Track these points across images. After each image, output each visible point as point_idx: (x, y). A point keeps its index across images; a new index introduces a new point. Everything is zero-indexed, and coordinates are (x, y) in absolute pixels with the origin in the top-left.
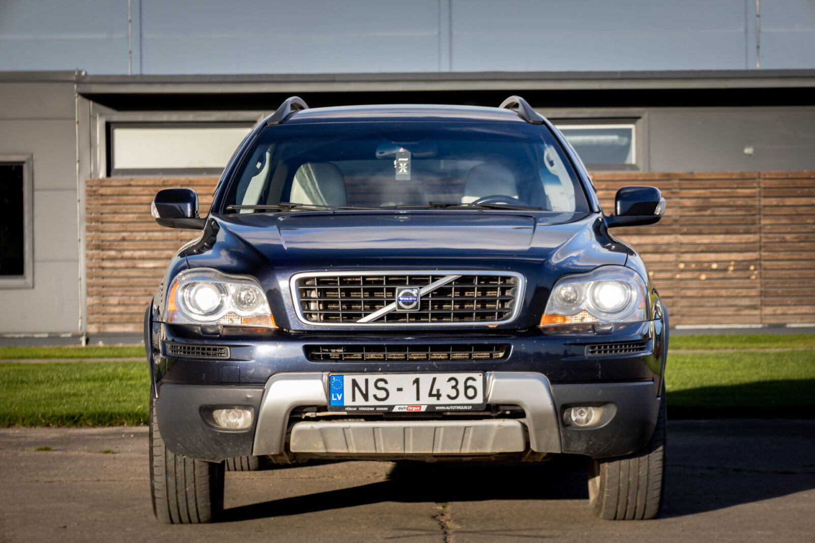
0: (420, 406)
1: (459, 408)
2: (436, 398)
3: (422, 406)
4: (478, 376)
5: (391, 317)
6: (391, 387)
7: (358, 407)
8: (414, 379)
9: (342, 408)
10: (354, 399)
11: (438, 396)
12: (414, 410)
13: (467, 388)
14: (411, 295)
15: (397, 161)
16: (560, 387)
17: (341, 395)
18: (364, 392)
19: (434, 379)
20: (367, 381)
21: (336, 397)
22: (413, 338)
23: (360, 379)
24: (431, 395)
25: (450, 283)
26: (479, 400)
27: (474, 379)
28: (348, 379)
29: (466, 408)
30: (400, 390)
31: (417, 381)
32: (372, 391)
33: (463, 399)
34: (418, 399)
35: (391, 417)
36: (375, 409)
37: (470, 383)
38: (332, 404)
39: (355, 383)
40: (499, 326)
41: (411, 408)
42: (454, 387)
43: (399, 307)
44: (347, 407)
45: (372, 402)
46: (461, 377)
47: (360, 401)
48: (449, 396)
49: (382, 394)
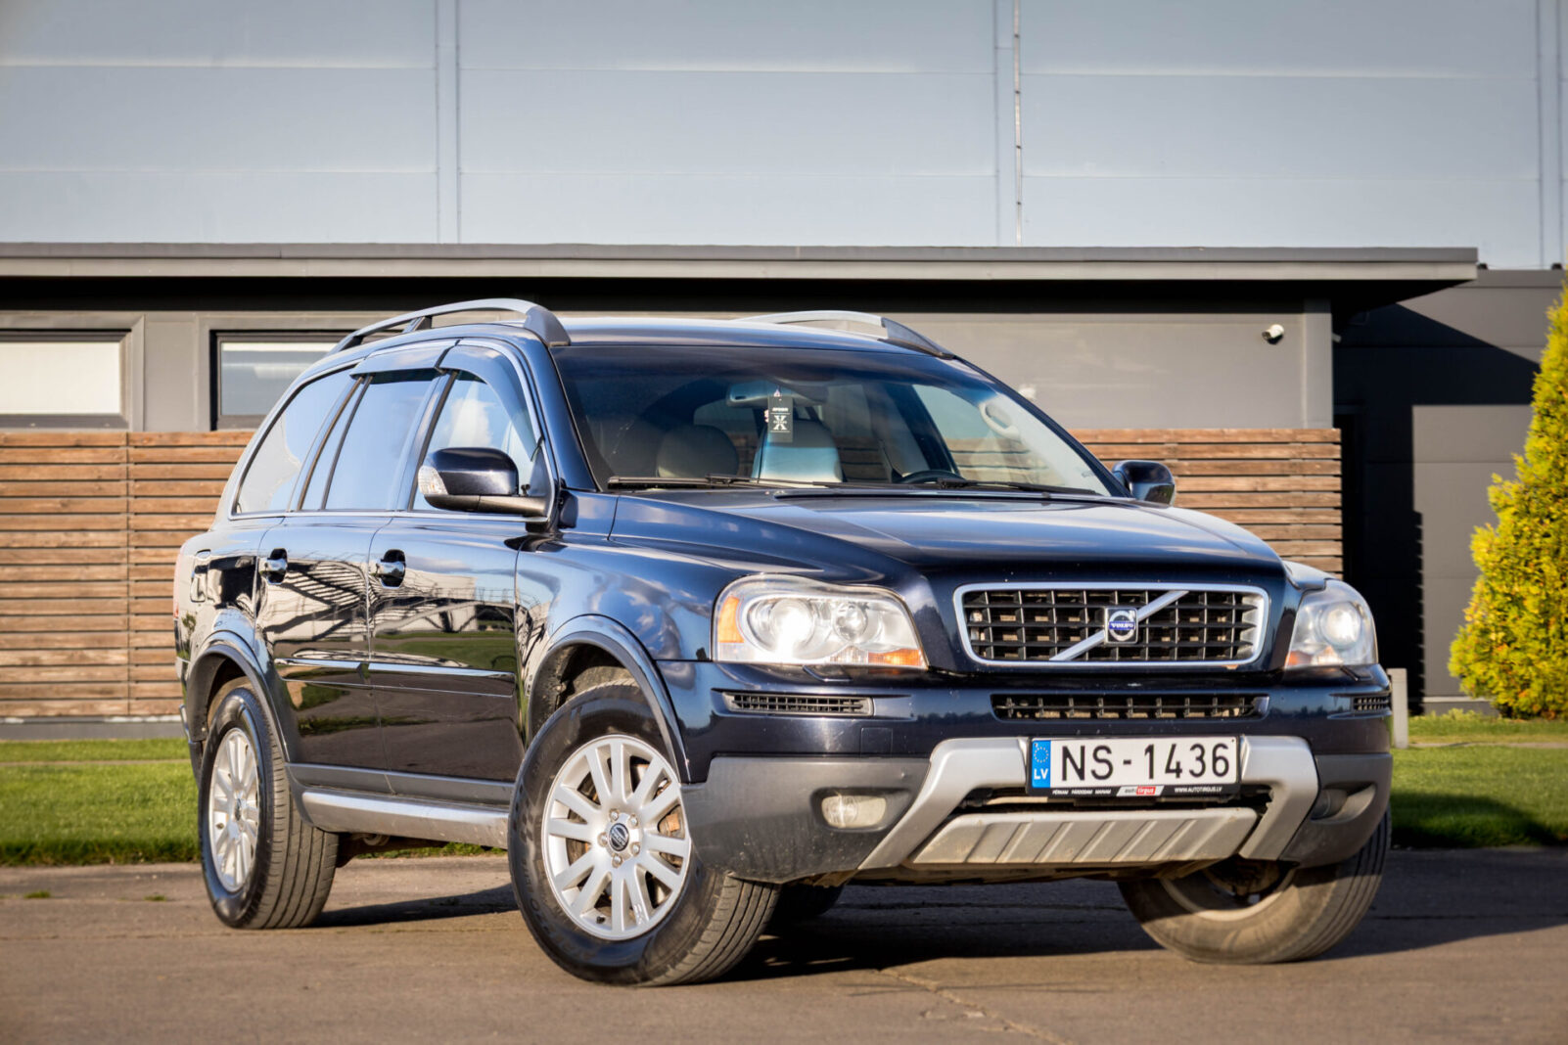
0: (1153, 787)
1: (1205, 789)
2: (1174, 775)
3: (1157, 788)
4: (1230, 741)
5: (1097, 652)
6: (1115, 759)
7: (1070, 789)
8: (1146, 746)
9: (1047, 791)
10: (1064, 777)
11: (1178, 771)
12: (1145, 794)
13: (1215, 759)
14: (1126, 619)
15: (771, 411)
16: (1324, 758)
17: (1047, 770)
18: (1079, 767)
19: (1174, 747)
20: (1083, 749)
21: (1039, 774)
22: (1139, 685)
23: (1074, 745)
24: (1168, 770)
25: (1173, 603)
26: (1231, 778)
27: (1225, 747)
28: (1057, 746)
29: (1214, 789)
30: (1127, 762)
31: (1150, 750)
32: (1090, 764)
33: (1209, 777)
34: (1151, 776)
35: (1117, 805)
36: (1094, 792)
37: (1220, 752)
38: (1034, 785)
39: (1066, 753)
40: (1240, 667)
41: (1142, 791)
42: (1200, 759)
43: (1111, 638)
44: (1055, 789)
45: (1090, 781)
46: (1209, 743)
47: (1073, 780)
48: (1192, 772)
49: (1103, 769)
